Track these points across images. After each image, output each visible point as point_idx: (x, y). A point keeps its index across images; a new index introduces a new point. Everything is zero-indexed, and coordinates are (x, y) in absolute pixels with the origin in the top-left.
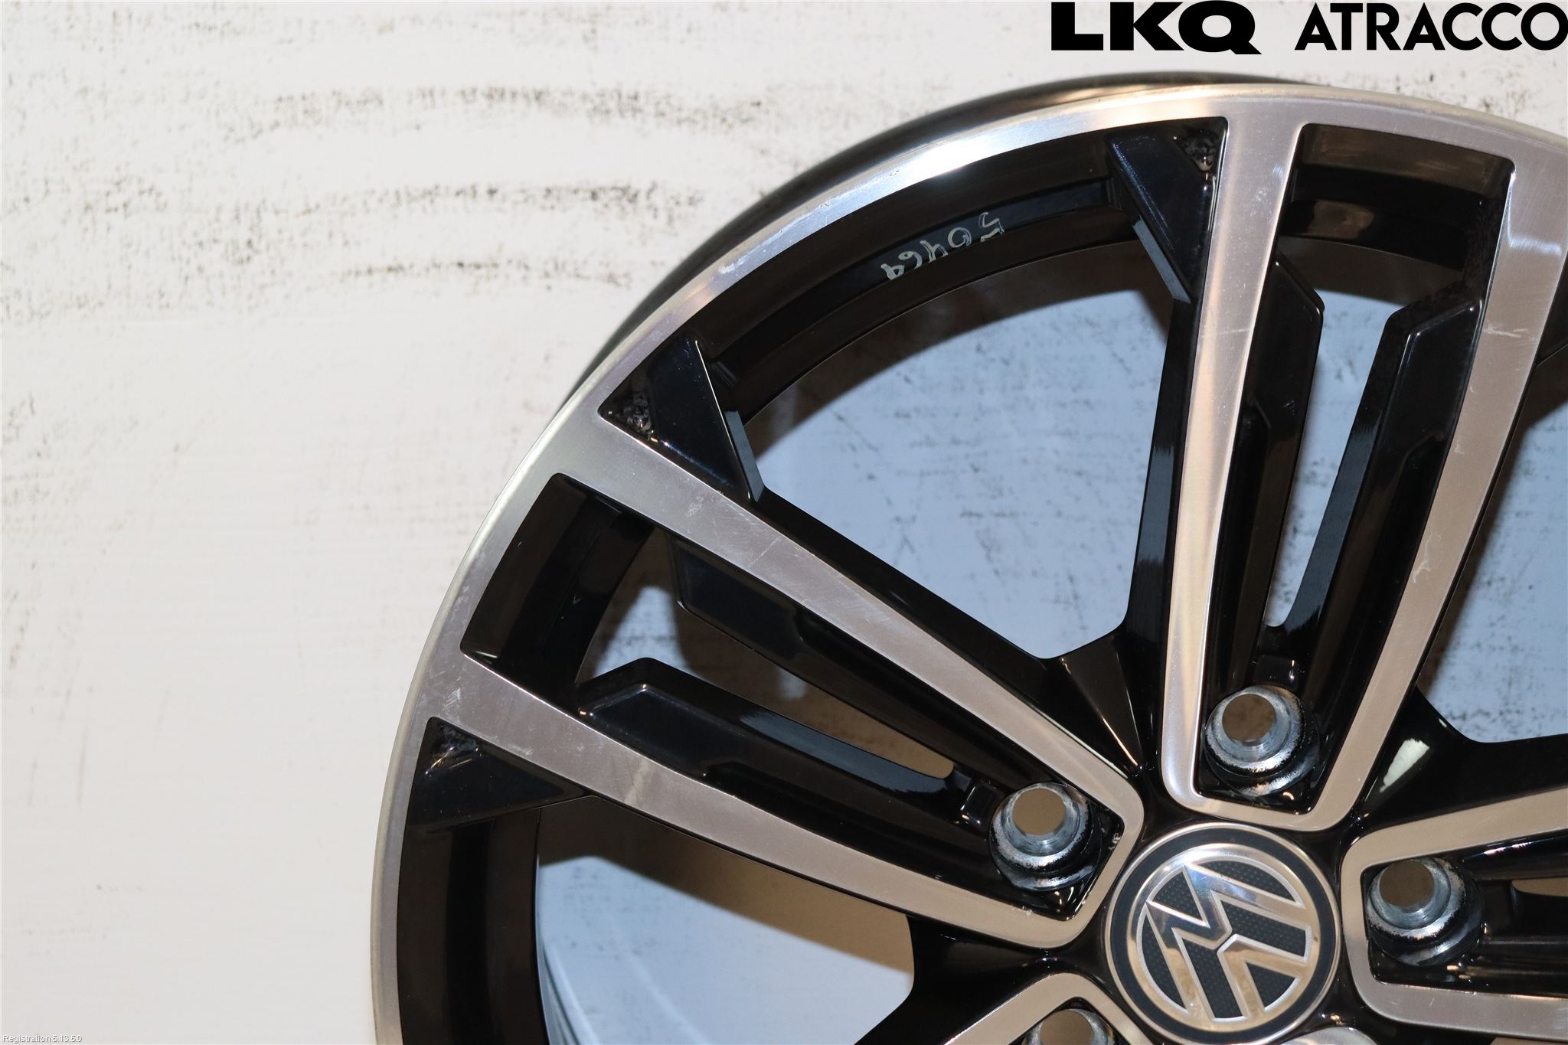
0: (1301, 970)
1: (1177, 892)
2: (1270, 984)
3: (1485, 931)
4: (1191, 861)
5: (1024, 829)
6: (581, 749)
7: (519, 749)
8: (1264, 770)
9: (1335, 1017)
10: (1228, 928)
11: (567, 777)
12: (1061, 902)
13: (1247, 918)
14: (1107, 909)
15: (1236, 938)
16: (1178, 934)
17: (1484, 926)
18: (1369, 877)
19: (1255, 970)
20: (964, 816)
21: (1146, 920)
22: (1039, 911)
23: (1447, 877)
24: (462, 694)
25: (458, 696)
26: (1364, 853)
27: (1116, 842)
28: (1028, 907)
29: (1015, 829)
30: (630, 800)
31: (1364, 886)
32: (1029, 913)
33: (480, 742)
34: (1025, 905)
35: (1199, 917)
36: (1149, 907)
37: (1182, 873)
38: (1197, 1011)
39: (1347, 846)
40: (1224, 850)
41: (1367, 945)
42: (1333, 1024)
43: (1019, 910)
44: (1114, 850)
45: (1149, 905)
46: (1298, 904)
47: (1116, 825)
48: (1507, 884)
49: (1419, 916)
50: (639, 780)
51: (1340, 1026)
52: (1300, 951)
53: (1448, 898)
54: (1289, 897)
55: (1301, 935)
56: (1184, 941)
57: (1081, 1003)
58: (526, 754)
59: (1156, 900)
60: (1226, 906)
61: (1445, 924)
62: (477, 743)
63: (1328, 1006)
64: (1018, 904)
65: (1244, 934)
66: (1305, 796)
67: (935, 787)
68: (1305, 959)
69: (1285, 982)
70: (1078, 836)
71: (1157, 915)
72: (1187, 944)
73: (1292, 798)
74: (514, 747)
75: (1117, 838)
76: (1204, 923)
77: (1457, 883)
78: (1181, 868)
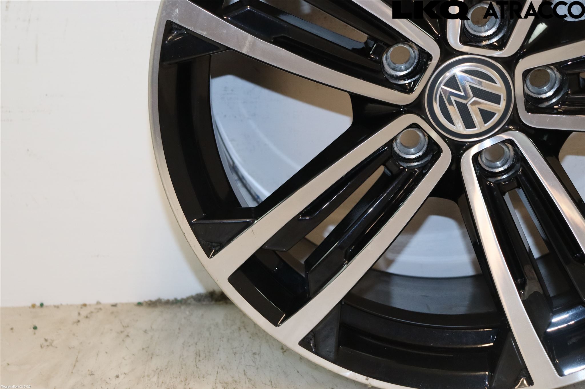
0: (499, 111)
1: (453, 82)
2: (486, 116)
3: (569, 92)
4: (457, 71)
5: (395, 62)
6: (225, 32)
7: (201, 32)
8: (486, 36)
9: (511, 127)
10: (472, 95)
11: (220, 43)
12: (408, 88)
13: (479, 91)
14: (426, 90)
15: (474, 99)
16: (453, 98)
17: (569, 91)
18: (526, 74)
19: (481, 110)
20: (372, 56)
21: (441, 93)
22: (400, 91)
23: (555, 74)
24: (179, 11)
25: (177, 11)
26: (524, 65)
27: (429, 64)
28: (396, 89)
29: (391, 62)
30: (244, 51)
31: (524, 77)
32: (396, 92)
33: (186, 29)
34: (395, 89)
35: (461, 92)
36: (442, 88)
37: (454, 75)
38: (459, 127)
39: (517, 62)
40: (471, 66)
41: (524, 100)
42: (510, 130)
43: (393, 91)
44: (428, 67)
45: (442, 87)
46: (498, 85)
47: (429, 57)
48: (578, 74)
49: (544, 90)
50: (247, 44)
51: (513, 130)
52: (499, 103)
53: (555, 82)
54: (495, 83)
55: (499, 97)
56: (455, 101)
57: (416, 125)
58: (204, 34)
59: (444, 85)
60: (471, 87)
61: (554, 92)
62: (185, 30)
63: (508, 123)
64: (392, 88)
65: (478, 97)
66: (502, 44)
67: (361, 46)
68: (500, 106)
69: (493, 114)
70: (415, 63)
71: (445, 91)
72: (456, 101)
73: (497, 45)
74: (200, 31)
75: (430, 63)
76: (462, 94)
77: (559, 75)
78: (454, 73)
